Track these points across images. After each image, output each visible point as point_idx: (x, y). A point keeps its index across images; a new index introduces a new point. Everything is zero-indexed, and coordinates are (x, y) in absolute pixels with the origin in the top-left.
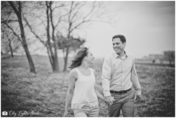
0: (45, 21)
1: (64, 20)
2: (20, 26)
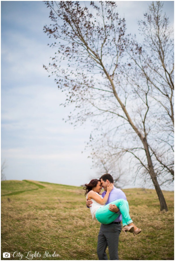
2: (147, 155)
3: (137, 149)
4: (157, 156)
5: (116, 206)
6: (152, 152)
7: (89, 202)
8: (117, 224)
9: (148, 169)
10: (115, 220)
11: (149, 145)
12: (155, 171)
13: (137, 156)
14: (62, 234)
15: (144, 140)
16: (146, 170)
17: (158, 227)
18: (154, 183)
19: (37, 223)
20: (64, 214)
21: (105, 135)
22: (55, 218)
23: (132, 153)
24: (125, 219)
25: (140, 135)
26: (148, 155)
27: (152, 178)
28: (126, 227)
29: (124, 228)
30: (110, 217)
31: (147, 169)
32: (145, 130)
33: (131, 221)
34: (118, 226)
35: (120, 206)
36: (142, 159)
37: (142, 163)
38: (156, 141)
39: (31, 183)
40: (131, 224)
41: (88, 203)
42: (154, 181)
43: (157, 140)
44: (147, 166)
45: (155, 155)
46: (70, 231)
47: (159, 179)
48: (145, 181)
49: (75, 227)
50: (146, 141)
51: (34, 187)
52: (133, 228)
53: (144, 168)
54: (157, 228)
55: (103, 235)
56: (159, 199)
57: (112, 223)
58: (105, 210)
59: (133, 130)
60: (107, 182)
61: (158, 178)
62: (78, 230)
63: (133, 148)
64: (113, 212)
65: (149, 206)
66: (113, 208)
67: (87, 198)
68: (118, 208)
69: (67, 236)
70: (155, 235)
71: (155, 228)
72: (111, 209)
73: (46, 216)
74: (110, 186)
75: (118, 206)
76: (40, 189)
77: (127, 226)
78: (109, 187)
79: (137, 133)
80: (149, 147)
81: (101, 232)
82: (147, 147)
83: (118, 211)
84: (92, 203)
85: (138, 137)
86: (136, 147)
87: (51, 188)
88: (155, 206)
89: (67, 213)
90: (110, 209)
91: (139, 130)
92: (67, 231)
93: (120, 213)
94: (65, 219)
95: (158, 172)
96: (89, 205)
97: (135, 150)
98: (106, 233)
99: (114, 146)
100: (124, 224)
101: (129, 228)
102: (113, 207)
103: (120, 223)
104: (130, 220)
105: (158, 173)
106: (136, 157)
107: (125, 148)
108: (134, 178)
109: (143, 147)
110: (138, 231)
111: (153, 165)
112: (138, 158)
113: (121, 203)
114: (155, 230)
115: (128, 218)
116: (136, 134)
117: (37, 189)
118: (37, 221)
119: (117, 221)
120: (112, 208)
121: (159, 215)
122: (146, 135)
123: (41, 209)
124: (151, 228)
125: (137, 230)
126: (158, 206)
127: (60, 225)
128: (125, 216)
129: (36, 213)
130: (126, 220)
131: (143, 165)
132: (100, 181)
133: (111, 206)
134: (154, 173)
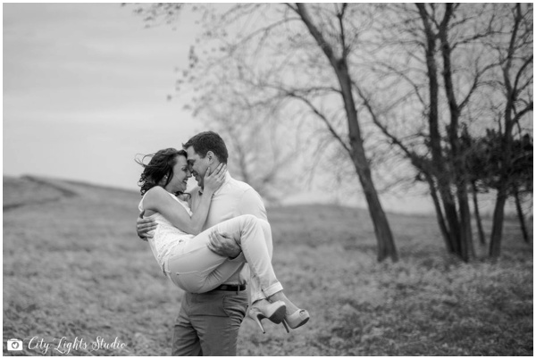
0: (423, 86)
1: (490, 83)
2: (346, 107)
3: (320, 92)
4: (374, 111)
5: (231, 237)
6: (362, 101)
7: (145, 222)
8: (234, 293)
9: (349, 146)
10: (228, 280)
11: (354, 83)
12: (368, 154)
13: (318, 109)
14: (96, 319)
15: (341, 66)
16: (342, 148)
17: (367, 304)
18: (363, 184)
19: (35, 285)
20: (112, 263)
21: (232, 49)
22: (87, 274)
23: (307, 101)
24: (258, 279)
25: (328, 51)
26: (349, 108)
27: (358, 171)
28: (259, 305)
29: (254, 306)
30: (213, 273)
31: (344, 146)
32: (343, 37)
33: (279, 287)
34: (238, 297)
35: (243, 237)
36: (333, 118)
37: (331, 130)
38: (373, 70)
39: (40, 183)
40: (277, 295)
41: (143, 225)
42: (364, 179)
43: (377, 67)
44: (346, 139)
45: (370, 109)
46: (120, 310)
47: (377, 174)
48: (339, 179)
49: (139, 300)
50: (346, 68)
51: (50, 194)
52: (283, 309)
53: (336, 143)
54: (362, 308)
55: (190, 326)
56: (376, 230)
57: (219, 288)
58: (195, 251)
59: (311, 38)
60: (210, 158)
61: (373, 173)
62: (143, 308)
63: (309, 87)
64: (221, 255)
65: (347, 248)
66: (223, 244)
67: (141, 211)
68: (238, 243)
69: (107, 324)
70: (359, 325)
71: (359, 308)
72: (214, 246)
73: (65, 266)
74: (216, 171)
75: (237, 237)
76: (64, 200)
77: (264, 301)
78: (210, 174)
79: (319, 45)
80: (353, 86)
81: (185, 316)
82: (347, 86)
83: (237, 252)
84: (153, 226)
85: (324, 59)
86: (317, 83)
87: (94, 197)
88: (364, 249)
89: (122, 261)
90: (212, 247)
91: (327, 38)
92: (111, 310)
93: (244, 261)
94: (114, 277)
95: (374, 155)
96: (146, 232)
97: (313, 92)
98: (199, 319)
99: (256, 82)
100: (254, 294)
101: (271, 309)
102: (223, 240)
103: (243, 288)
104: (275, 282)
105: (375, 160)
106: (316, 112)
107: (287, 88)
108: (310, 170)
109: (337, 85)
110: (299, 319)
111: (364, 136)
112: (322, 117)
113: (245, 230)
114: (358, 313)
115: (267, 275)
116: (318, 50)
117: (56, 200)
118: (34, 279)
119: (235, 283)
120: (219, 245)
121: (373, 271)
122: (346, 50)
123: (55, 249)
124: (347, 307)
125: (296, 314)
126: (373, 248)
127: (97, 292)
128: (257, 269)
129: (39, 261)
130: (262, 284)
131: (336, 136)
132: (185, 154)
133: (215, 236)
134: (364, 158)
